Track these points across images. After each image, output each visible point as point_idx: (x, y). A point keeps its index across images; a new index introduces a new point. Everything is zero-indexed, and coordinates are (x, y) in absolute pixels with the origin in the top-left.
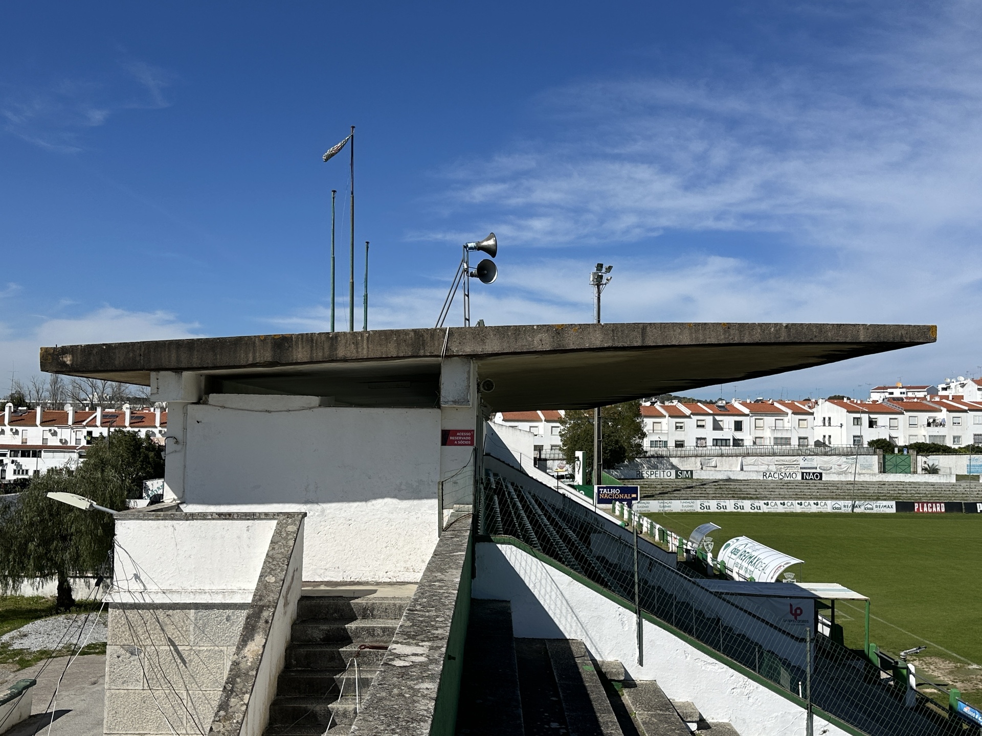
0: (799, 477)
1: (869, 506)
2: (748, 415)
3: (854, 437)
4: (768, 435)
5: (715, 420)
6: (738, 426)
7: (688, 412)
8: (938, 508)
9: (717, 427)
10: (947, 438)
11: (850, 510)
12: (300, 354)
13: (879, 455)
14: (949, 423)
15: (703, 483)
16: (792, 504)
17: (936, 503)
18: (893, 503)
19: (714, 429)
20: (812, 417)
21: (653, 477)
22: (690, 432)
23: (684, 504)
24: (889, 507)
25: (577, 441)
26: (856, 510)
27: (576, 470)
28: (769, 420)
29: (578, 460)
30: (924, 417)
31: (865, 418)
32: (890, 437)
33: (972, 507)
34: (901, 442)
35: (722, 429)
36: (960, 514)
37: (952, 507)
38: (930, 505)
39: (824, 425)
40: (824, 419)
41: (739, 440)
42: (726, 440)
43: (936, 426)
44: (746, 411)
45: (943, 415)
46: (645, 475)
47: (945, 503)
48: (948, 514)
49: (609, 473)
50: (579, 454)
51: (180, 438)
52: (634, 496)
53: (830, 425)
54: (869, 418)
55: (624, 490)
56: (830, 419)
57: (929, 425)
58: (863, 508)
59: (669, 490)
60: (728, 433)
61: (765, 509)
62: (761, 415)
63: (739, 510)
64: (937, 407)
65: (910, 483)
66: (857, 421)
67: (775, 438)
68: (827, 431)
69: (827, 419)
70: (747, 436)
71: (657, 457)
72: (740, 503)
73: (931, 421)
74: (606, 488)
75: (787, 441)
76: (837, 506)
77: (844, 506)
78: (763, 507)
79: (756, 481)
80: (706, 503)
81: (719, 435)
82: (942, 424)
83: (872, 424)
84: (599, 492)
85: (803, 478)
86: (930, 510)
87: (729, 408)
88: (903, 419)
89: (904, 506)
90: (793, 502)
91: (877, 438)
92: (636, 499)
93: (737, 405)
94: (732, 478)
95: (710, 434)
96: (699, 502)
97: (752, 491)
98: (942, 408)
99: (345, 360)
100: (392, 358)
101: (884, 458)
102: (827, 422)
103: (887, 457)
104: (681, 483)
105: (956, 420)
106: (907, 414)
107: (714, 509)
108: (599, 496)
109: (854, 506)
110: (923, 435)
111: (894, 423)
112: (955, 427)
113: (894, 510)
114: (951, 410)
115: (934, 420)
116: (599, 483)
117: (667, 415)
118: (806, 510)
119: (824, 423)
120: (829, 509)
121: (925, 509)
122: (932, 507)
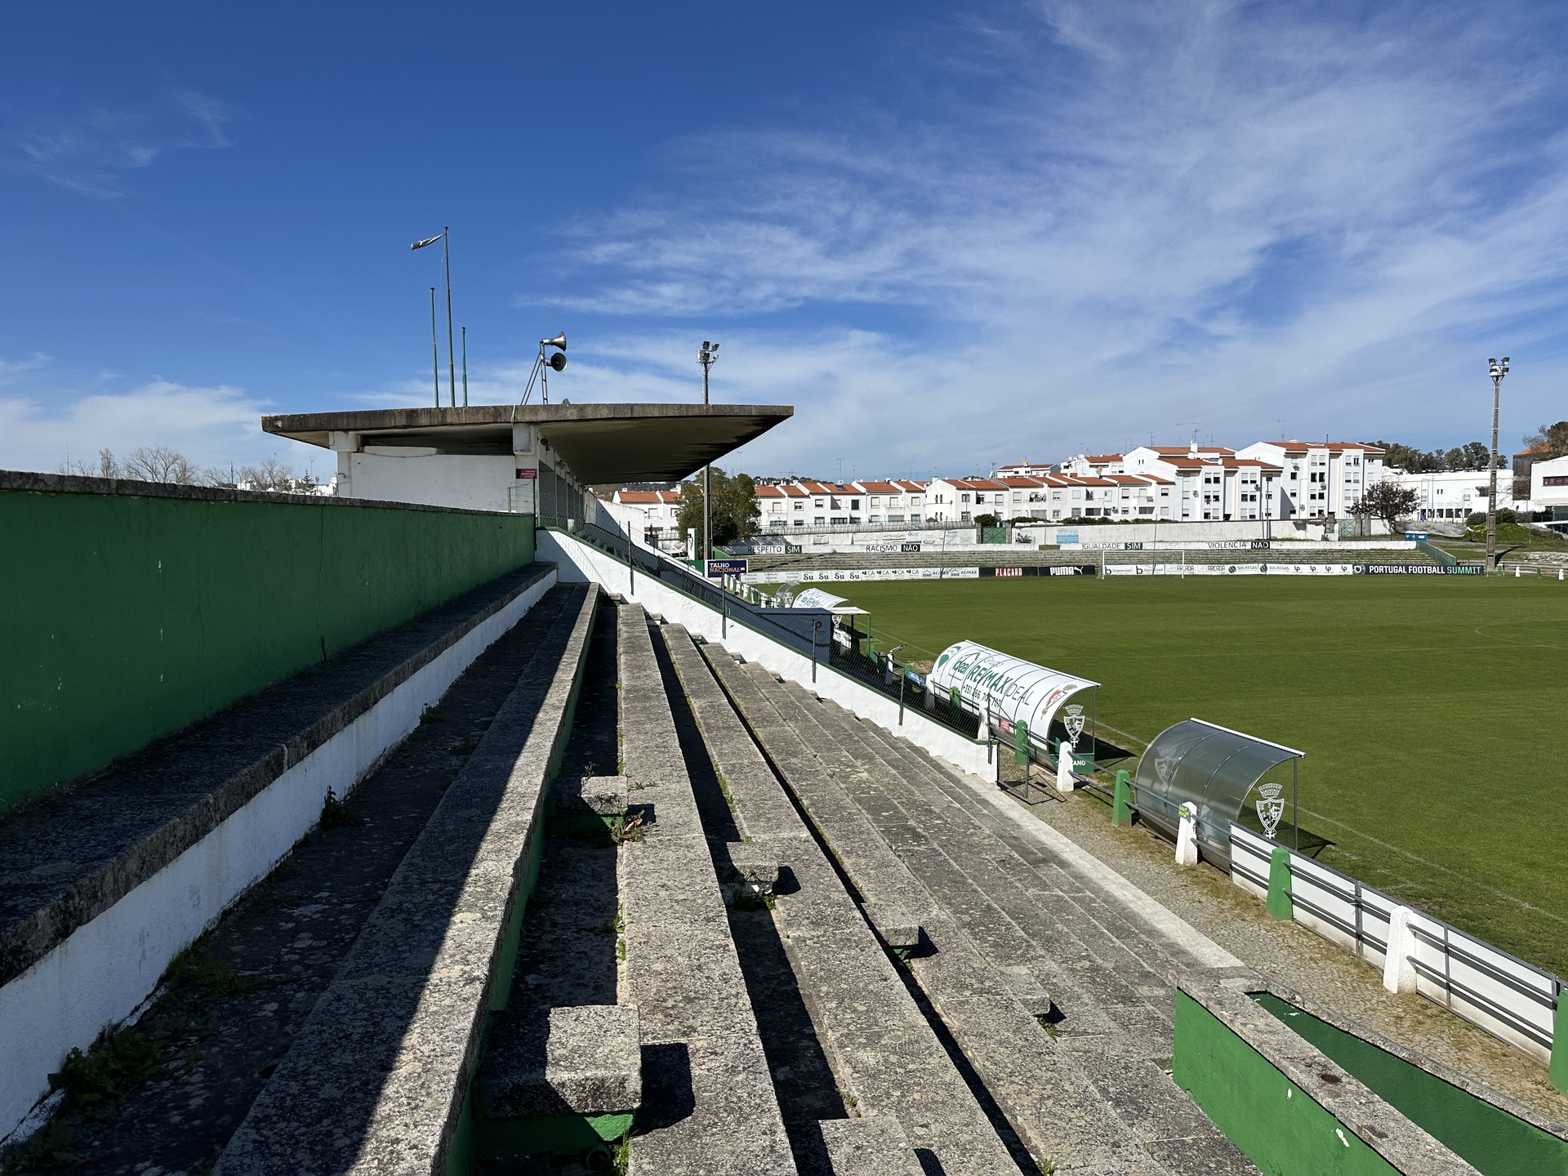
0: (899, 550)
1: (955, 572)
2: (864, 494)
3: (962, 513)
4: (883, 514)
5: (833, 500)
6: (855, 505)
7: (806, 491)
8: (1016, 573)
9: (835, 506)
10: (1047, 513)
11: (938, 576)
12: (424, 420)
13: (977, 528)
14: (1049, 498)
15: (810, 557)
16: (887, 572)
17: (1014, 568)
18: (977, 569)
19: (832, 508)
20: (924, 495)
21: (764, 552)
22: (810, 511)
23: (790, 576)
24: (973, 573)
25: (690, 519)
26: (944, 576)
27: (689, 546)
28: (884, 499)
29: (691, 537)
30: (1027, 493)
31: (973, 494)
32: (995, 512)
33: (1045, 571)
34: (1005, 517)
35: (839, 508)
36: (1035, 577)
37: (1028, 571)
38: (1009, 570)
39: (937, 503)
40: (937, 496)
41: (855, 518)
42: (843, 519)
43: (1038, 501)
44: (863, 490)
45: (1044, 490)
46: (756, 551)
47: (1023, 568)
48: (1025, 577)
49: (721, 549)
50: (691, 531)
51: (347, 474)
52: (743, 569)
53: (941, 503)
54: (977, 494)
55: (733, 564)
56: (941, 496)
57: (1031, 500)
58: (950, 573)
59: (778, 563)
60: (846, 511)
61: (863, 578)
62: (877, 493)
63: (840, 579)
64: (1040, 482)
65: (997, 552)
66: (966, 498)
67: (889, 516)
68: (939, 508)
69: (939, 497)
70: (863, 514)
71: (773, 535)
72: (841, 573)
73: (1033, 496)
74: (716, 562)
75: (901, 518)
76: (927, 573)
77: (934, 573)
78: (862, 576)
79: (859, 554)
80: (810, 573)
81: (836, 514)
82: (1043, 499)
83: (979, 500)
84: (709, 566)
85: (902, 550)
86: (1009, 575)
87: (847, 488)
88: (1008, 495)
89: (987, 571)
90: (889, 570)
91: (983, 514)
92: (745, 572)
93: (855, 484)
94: (838, 551)
95: (828, 513)
96: (803, 573)
97: (855, 563)
98: (1044, 484)
99: (452, 425)
100: (481, 423)
101: (982, 531)
102: (939, 499)
103: (984, 530)
104: (790, 557)
105: (1056, 495)
106: (1012, 490)
107: (816, 579)
108: (709, 570)
109: (942, 573)
110: (1026, 509)
111: (999, 499)
112: (1055, 502)
113: (977, 576)
114: (1052, 485)
115: (1036, 496)
116: (709, 558)
117: (786, 495)
118: (900, 578)
119: (937, 501)
120: (920, 576)
121: (1005, 574)
122: (1011, 572)
